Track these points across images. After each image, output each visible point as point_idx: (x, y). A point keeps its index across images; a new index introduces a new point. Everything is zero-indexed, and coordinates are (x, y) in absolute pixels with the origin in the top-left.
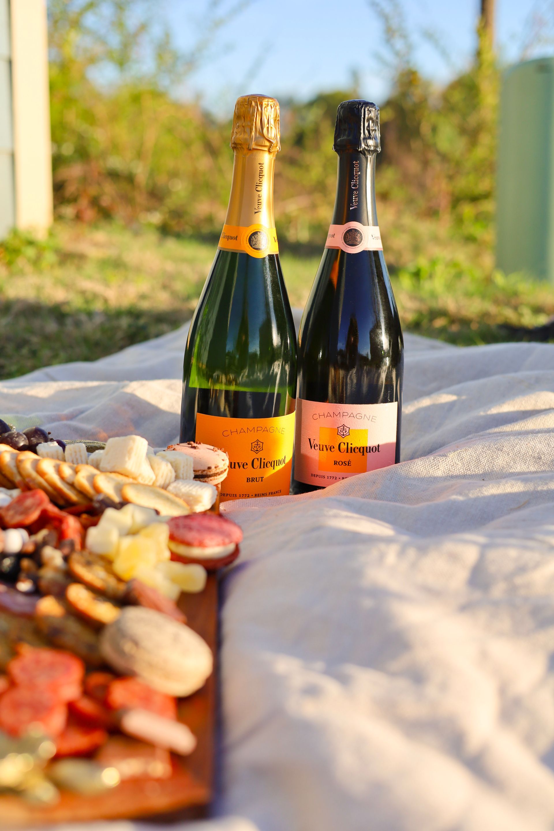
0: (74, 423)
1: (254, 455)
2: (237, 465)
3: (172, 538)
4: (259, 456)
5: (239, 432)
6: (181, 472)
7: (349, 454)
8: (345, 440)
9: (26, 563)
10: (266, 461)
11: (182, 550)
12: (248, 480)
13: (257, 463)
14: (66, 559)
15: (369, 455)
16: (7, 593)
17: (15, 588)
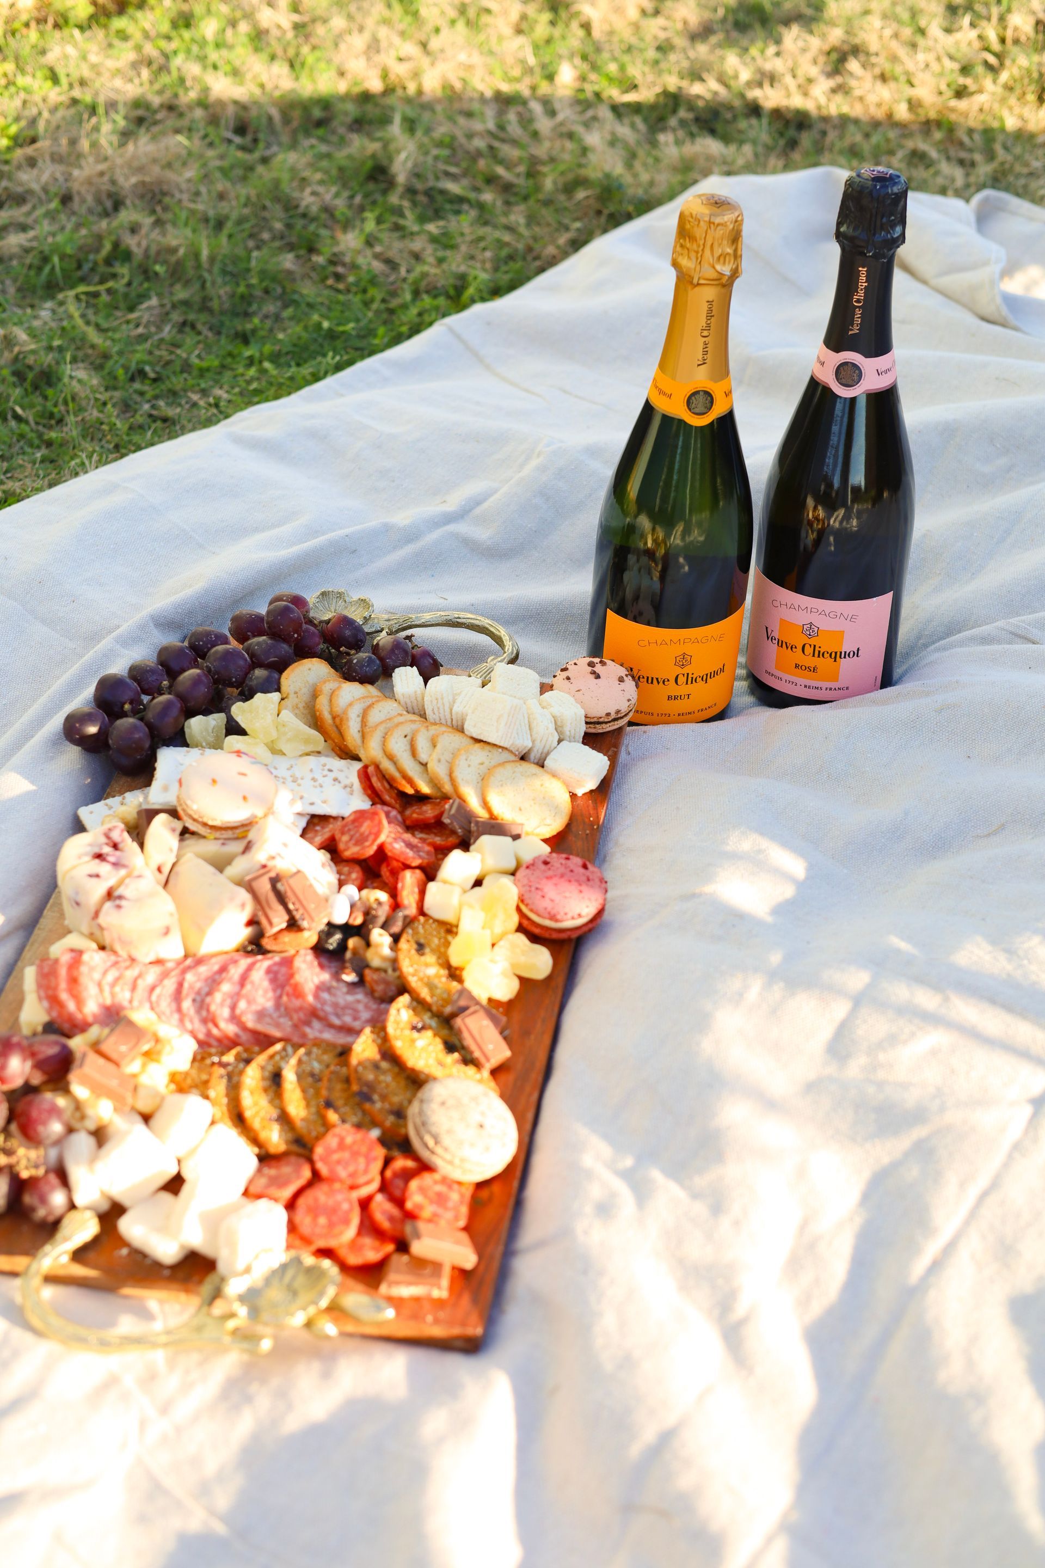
0: (462, 528)
1: (679, 670)
2: (655, 681)
3: (522, 897)
4: (685, 671)
5: (659, 642)
6: (567, 730)
7: (816, 658)
8: (812, 641)
9: (351, 943)
10: (694, 677)
11: (531, 916)
12: (669, 698)
13: (682, 680)
14: (395, 943)
15: (844, 663)
16: (329, 989)
17: (339, 980)
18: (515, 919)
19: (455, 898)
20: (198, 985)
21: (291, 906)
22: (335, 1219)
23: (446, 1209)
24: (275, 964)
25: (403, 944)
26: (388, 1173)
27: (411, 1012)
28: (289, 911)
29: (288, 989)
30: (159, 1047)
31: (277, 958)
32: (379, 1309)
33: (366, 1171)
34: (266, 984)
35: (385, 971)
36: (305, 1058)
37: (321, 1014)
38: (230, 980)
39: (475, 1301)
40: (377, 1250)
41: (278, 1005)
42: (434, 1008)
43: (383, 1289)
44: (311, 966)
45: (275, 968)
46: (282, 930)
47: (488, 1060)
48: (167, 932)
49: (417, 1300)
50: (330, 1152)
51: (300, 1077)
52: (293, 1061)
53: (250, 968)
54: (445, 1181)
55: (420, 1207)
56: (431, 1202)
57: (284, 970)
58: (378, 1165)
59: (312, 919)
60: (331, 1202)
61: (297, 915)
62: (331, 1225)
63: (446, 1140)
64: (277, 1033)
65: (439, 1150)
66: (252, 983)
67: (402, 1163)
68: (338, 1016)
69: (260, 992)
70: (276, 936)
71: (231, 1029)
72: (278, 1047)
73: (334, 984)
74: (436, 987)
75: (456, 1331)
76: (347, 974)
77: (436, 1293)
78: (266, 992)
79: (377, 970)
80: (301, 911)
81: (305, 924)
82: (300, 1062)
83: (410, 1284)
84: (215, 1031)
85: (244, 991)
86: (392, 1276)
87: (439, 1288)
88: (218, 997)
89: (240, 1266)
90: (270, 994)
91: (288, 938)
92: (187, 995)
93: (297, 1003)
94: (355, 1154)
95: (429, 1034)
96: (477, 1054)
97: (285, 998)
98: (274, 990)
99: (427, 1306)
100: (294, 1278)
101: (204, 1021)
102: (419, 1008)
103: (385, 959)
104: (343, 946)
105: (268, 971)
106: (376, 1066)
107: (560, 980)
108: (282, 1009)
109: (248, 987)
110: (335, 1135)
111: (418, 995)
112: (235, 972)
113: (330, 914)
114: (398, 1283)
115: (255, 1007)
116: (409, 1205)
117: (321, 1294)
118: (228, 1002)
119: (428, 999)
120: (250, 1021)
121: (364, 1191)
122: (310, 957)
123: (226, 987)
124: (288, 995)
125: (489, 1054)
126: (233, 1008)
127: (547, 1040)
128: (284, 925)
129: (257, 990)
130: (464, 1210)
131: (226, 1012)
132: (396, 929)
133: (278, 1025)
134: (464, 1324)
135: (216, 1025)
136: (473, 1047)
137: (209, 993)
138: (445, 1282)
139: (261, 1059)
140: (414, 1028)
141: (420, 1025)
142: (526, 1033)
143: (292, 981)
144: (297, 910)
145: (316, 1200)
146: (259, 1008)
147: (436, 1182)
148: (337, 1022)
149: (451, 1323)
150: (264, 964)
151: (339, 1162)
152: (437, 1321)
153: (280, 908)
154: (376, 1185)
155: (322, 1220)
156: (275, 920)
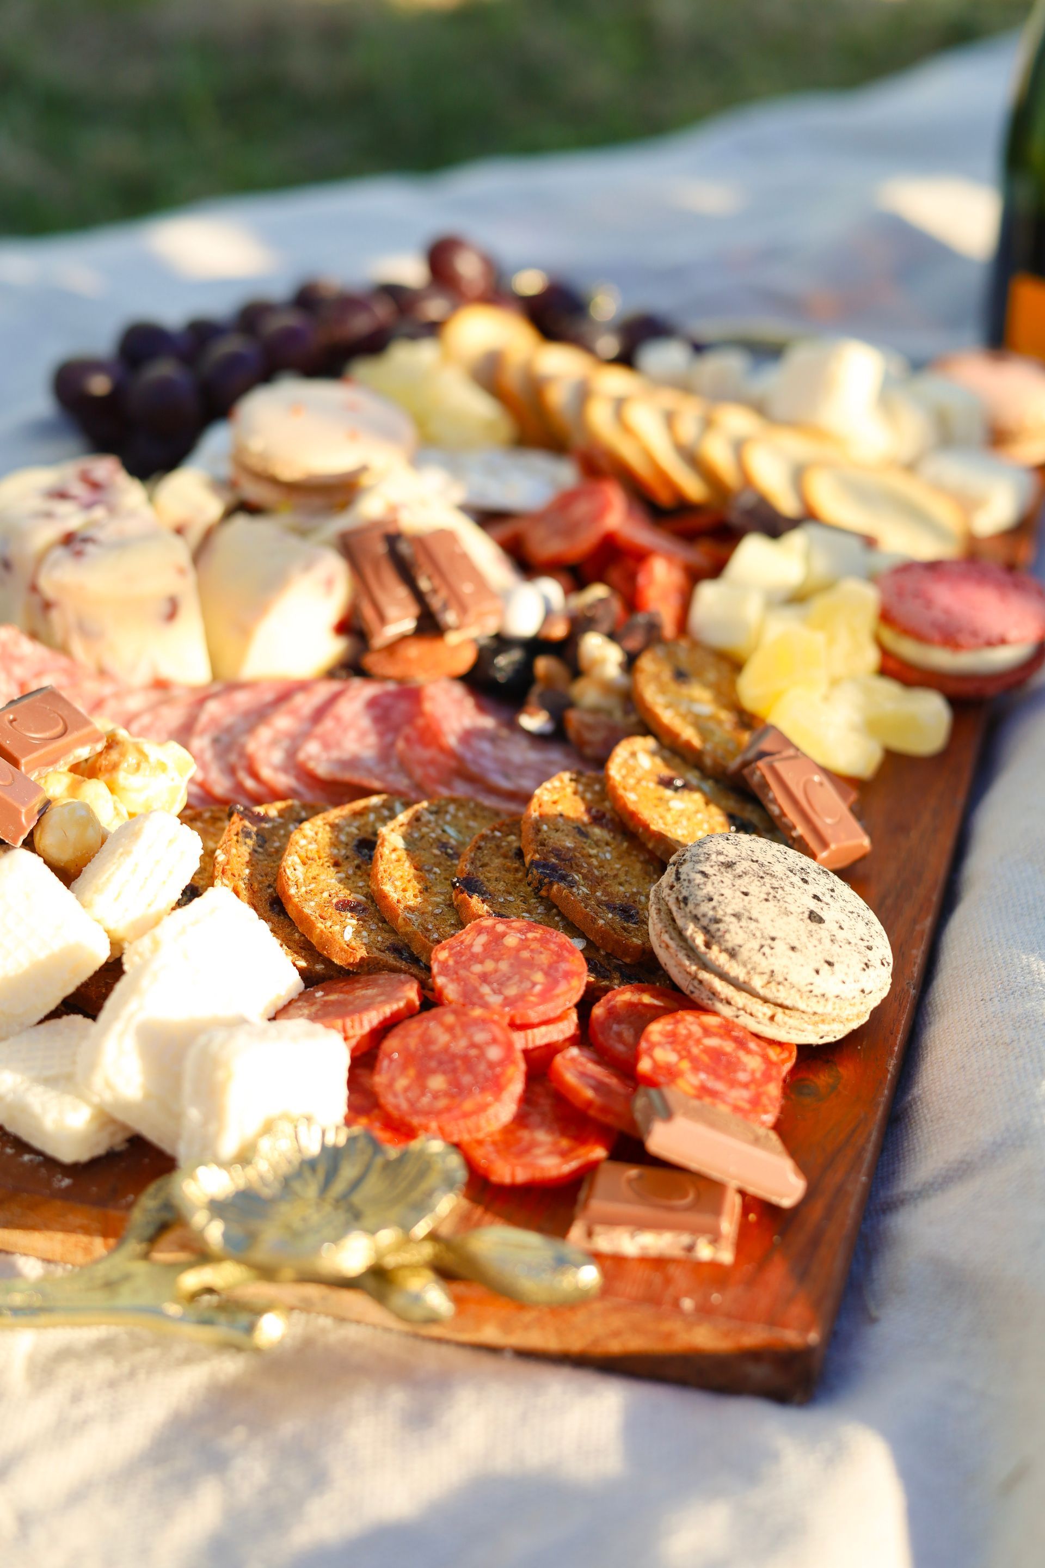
3: (886, 617)
6: (955, 429)
9: (543, 665)
11: (909, 649)
14: (630, 663)
16: (493, 738)
17: (513, 726)
18: (871, 657)
19: (753, 609)
20: (229, 720)
21: (424, 584)
22: (466, 1079)
23: (733, 1083)
24: (388, 694)
25: (647, 663)
26: (598, 1011)
27: (658, 761)
28: (419, 596)
29: (407, 730)
30: (114, 755)
31: (391, 687)
32: (562, 1263)
33: (546, 995)
34: (365, 722)
35: (609, 713)
36: (427, 817)
37: (474, 769)
38: (294, 712)
39: (802, 1274)
40: (564, 1155)
41: (385, 754)
42: (708, 761)
43: (577, 1232)
44: (459, 702)
45: (387, 701)
46: (403, 638)
47: (825, 844)
48: (172, 612)
49: (659, 1263)
50: (465, 958)
51: (412, 845)
52: (403, 817)
53: (333, 699)
54: (728, 1029)
55: (672, 1074)
56: (697, 1067)
57: (403, 706)
58: (574, 990)
59: (463, 609)
60: (460, 1045)
61: (436, 603)
62: (457, 1091)
63: (735, 934)
64: (377, 785)
65: (717, 956)
66: (338, 719)
67: (624, 996)
68: (506, 776)
69: (352, 735)
70: (392, 648)
71: (283, 781)
72: (375, 800)
73: (504, 732)
74: (712, 733)
75: (755, 1337)
76: (531, 715)
77: (705, 1252)
78: (363, 735)
79: (595, 711)
80: (443, 593)
81: (450, 618)
82: (417, 819)
83: (641, 1225)
84: (250, 784)
85: (319, 729)
86: (598, 1205)
87: (715, 1238)
88: (265, 733)
89: (228, 1146)
90: (372, 739)
91: (414, 651)
92: (203, 732)
93: (427, 754)
94: (523, 966)
95: (697, 797)
96: (800, 830)
97: (401, 745)
98: (381, 734)
99: (680, 1277)
100: (356, 1184)
101: (231, 771)
102: (677, 761)
103: (608, 688)
104: (524, 676)
105: (373, 703)
106: (581, 831)
107: (968, 758)
108: (394, 763)
109: (328, 724)
110: (480, 930)
111: (674, 736)
112: (305, 703)
113: (502, 613)
114: (612, 1222)
115: (335, 754)
116: (645, 1065)
117: (421, 1207)
118: (286, 743)
119: (696, 742)
120: (322, 769)
121: (541, 1037)
122: (458, 691)
123: (283, 722)
124: (408, 740)
125: (827, 833)
126: (292, 754)
127: (947, 841)
128: (407, 625)
129: (345, 730)
130: (774, 1090)
131: (277, 756)
132: (634, 642)
133: (378, 778)
134: (773, 1321)
135: (255, 775)
136: (792, 816)
137: (251, 730)
138: (728, 1226)
139: (336, 814)
140: (667, 783)
141: (678, 783)
142: (902, 828)
143: (420, 722)
144: (435, 591)
145: (426, 1041)
146: (346, 756)
147: (707, 1031)
148: (505, 784)
149: (743, 1317)
150: (363, 691)
151: (484, 978)
152: (705, 1311)
153: (402, 592)
154: (569, 1027)
155: (437, 1082)
156: (391, 611)
